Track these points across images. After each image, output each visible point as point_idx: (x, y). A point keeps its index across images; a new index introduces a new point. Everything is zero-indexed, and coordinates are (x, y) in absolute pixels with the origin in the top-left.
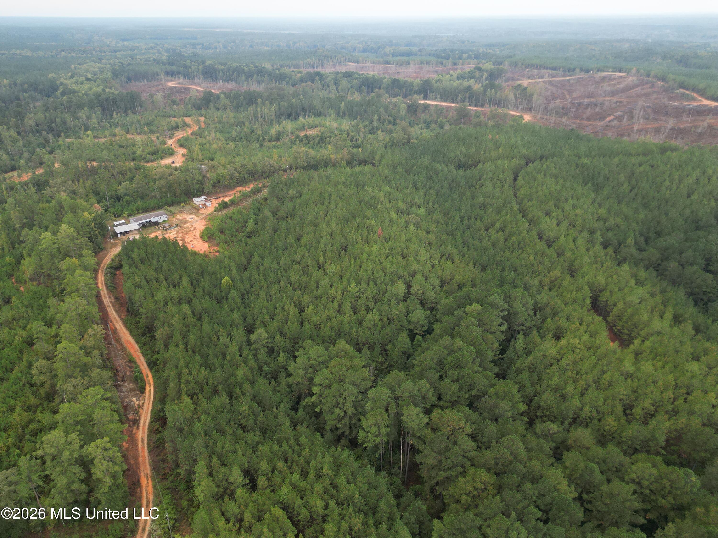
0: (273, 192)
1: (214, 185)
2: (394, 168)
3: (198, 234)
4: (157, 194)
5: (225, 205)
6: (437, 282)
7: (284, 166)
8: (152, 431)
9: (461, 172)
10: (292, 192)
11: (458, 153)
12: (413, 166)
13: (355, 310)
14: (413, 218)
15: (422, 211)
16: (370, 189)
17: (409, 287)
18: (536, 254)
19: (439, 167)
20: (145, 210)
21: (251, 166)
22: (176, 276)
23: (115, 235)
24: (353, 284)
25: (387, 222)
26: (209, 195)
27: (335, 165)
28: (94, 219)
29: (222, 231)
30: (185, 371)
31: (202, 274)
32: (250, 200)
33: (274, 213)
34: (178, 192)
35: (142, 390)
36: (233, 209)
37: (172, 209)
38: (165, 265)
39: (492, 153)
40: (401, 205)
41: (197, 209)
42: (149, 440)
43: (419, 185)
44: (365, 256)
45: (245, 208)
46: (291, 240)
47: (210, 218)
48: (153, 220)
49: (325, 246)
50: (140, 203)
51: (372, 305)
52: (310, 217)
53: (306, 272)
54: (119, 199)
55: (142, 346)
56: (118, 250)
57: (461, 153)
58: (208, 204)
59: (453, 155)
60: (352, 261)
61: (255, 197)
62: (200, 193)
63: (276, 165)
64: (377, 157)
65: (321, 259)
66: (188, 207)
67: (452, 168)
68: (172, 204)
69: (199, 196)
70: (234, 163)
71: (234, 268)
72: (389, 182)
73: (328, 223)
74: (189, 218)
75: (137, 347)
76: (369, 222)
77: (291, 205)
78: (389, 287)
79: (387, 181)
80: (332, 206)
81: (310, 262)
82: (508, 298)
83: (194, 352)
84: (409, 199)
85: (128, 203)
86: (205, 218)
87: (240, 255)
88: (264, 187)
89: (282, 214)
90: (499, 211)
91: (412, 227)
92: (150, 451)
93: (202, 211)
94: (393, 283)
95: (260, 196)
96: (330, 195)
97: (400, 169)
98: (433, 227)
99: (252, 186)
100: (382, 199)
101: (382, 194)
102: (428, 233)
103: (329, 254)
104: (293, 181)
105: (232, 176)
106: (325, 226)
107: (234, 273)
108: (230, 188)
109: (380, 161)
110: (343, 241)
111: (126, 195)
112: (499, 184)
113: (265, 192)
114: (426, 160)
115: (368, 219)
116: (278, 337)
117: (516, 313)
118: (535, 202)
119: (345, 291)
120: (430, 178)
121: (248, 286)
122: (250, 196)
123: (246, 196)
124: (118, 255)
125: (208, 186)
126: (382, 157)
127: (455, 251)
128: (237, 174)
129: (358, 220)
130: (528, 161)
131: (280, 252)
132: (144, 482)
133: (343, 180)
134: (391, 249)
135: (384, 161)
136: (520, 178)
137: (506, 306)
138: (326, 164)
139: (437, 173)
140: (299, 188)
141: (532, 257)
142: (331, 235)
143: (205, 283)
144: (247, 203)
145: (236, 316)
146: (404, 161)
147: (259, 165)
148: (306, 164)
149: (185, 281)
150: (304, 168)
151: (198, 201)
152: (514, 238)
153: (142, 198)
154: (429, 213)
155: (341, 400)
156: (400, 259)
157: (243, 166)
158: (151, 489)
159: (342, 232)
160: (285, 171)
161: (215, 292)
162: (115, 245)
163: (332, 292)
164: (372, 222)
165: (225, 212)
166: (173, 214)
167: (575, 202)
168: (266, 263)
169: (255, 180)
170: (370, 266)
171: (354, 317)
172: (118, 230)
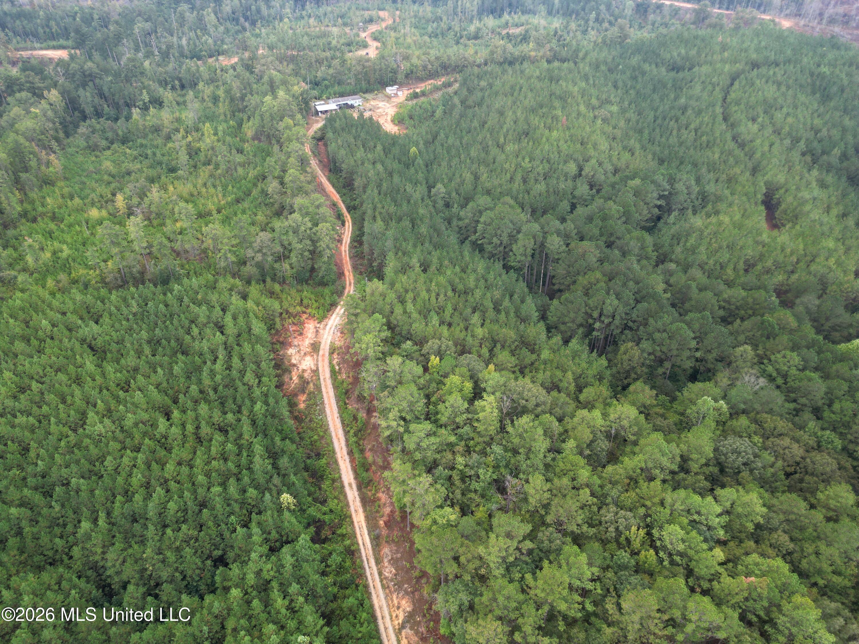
0: (464, 83)
1: (407, 76)
2: (597, 67)
3: (389, 118)
4: (352, 81)
5: (416, 96)
6: (610, 168)
7: (478, 61)
8: (352, 247)
9: (673, 74)
10: (483, 83)
11: (675, 54)
12: (619, 65)
13: (525, 181)
14: (603, 112)
15: (615, 108)
16: (564, 84)
17: (581, 169)
18: (722, 153)
19: (646, 67)
20: (342, 95)
21: (445, 59)
22: (372, 144)
23: (317, 113)
24: (527, 160)
25: (574, 115)
26: (401, 85)
27: (533, 61)
28: (302, 94)
29: (411, 117)
30: (379, 206)
31: (394, 144)
32: (440, 93)
33: (462, 102)
34: (372, 80)
35: (343, 224)
36: (423, 99)
37: (367, 96)
38: (362, 134)
39: (715, 57)
40: (594, 101)
41: (389, 97)
42: (350, 252)
43: (620, 84)
44: (544, 139)
45: (435, 100)
46: (476, 124)
47: (400, 106)
48: (350, 103)
49: (508, 131)
50: (337, 88)
51: (541, 178)
52: (497, 106)
53: (486, 150)
54: (317, 84)
55: (342, 195)
56: (320, 125)
57: (679, 55)
58: (400, 93)
59: (668, 56)
60: (531, 143)
61: (445, 90)
62: (393, 82)
63: (471, 59)
64: (581, 55)
65: (502, 140)
66: (380, 95)
67: (663, 69)
68: (366, 91)
69: (392, 86)
70: (428, 54)
71: (422, 142)
72: (587, 80)
73: (514, 112)
74: (381, 104)
75: (338, 196)
76: (554, 112)
77: (479, 94)
78: (560, 166)
79: (586, 78)
80: (521, 98)
81: (490, 143)
82: (672, 181)
83: (385, 195)
84: (604, 97)
85: (327, 87)
86: (396, 106)
87: (427, 133)
88: (456, 81)
89: (470, 102)
90: (699, 113)
91: (599, 122)
92: (351, 258)
93: (394, 99)
94: (565, 162)
95: (450, 90)
96: (521, 88)
97: (603, 68)
98: (622, 123)
99: (443, 80)
100: (575, 94)
101: (576, 89)
102: (614, 128)
103: (510, 137)
104: (486, 73)
105: (425, 67)
106: (510, 113)
107: (421, 146)
108: (421, 80)
109: (584, 59)
110: (526, 127)
111: (324, 80)
112: (710, 87)
113: (456, 86)
114: (635, 60)
115: (555, 109)
116: (454, 194)
117: (676, 194)
118: (742, 106)
119: (518, 166)
120: (634, 78)
121: (432, 157)
122: (441, 89)
123: (437, 89)
124: (320, 129)
125: (400, 77)
126: (586, 54)
127: (638, 146)
128: (430, 67)
129: (544, 110)
130: (755, 65)
131: (464, 133)
132: (347, 273)
133: (538, 73)
134: (571, 136)
135: (587, 60)
136: (737, 83)
137: (668, 187)
138: (523, 59)
139: (644, 73)
140: (491, 81)
141: (717, 156)
142: (515, 122)
143: (396, 151)
144: (438, 95)
145: (420, 176)
146: (609, 60)
147: (453, 58)
148: (502, 60)
149: (379, 148)
150: (501, 64)
151: (390, 90)
152: (704, 138)
153: (339, 84)
154: (623, 111)
155: (499, 232)
156: (579, 146)
157: (437, 58)
158: (352, 277)
159: (526, 120)
160: (479, 66)
161: (404, 159)
162: (317, 122)
163: (507, 166)
164: (559, 112)
165: (415, 102)
166: (367, 100)
167: (790, 110)
168: (450, 141)
169: (448, 74)
170: (547, 147)
171: (522, 187)
172: (320, 108)
